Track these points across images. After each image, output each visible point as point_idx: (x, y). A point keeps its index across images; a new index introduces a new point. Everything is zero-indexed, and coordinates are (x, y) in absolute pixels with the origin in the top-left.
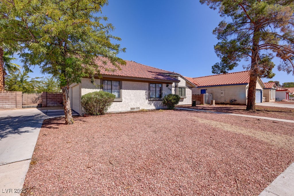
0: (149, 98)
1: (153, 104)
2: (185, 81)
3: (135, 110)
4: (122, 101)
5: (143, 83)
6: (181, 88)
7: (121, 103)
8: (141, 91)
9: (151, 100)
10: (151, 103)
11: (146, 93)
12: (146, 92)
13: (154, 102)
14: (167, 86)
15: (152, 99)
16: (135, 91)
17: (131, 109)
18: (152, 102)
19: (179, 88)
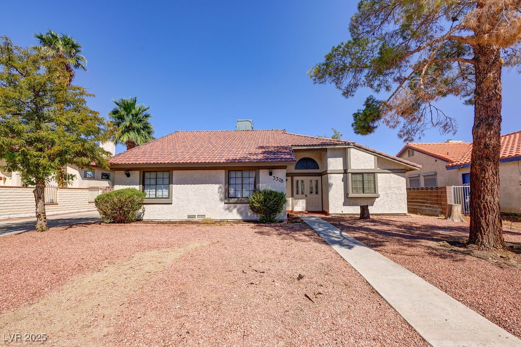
0: (228, 197)
1: (235, 211)
2: (373, 156)
3: (196, 219)
4: (171, 204)
5: (213, 171)
6: (362, 174)
7: (169, 206)
8: (207, 185)
9: (231, 202)
10: (231, 209)
11: (220, 190)
12: (220, 188)
13: (238, 206)
14: (271, 174)
15: (232, 200)
16: (197, 185)
17: (189, 217)
18: (235, 207)
19: (352, 174)
